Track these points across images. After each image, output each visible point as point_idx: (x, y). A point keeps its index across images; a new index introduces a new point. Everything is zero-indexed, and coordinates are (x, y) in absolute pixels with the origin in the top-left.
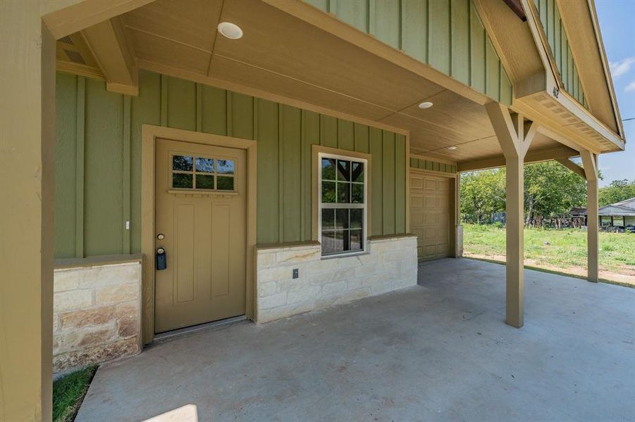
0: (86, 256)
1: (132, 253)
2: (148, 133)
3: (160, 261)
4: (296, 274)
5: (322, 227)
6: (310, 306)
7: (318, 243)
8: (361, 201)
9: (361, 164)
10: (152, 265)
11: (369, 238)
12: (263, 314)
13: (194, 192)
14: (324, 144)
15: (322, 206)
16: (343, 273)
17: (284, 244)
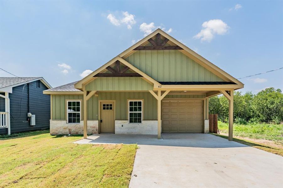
0: (93, 119)
1: (97, 119)
2: (99, 101)
3: (101, 121)
4: (122, 126)
5: (130, 117)
6: (126, 133)
7: (128, 120)
8: (141, 111)
9: (141, 102)
10: (100, 122)
11: (143, 120)
12: (116, 133)
13: (106, 110)
14: (130, 98)
15: (129, 112)
16: (134, 128)
17: (121, 120)
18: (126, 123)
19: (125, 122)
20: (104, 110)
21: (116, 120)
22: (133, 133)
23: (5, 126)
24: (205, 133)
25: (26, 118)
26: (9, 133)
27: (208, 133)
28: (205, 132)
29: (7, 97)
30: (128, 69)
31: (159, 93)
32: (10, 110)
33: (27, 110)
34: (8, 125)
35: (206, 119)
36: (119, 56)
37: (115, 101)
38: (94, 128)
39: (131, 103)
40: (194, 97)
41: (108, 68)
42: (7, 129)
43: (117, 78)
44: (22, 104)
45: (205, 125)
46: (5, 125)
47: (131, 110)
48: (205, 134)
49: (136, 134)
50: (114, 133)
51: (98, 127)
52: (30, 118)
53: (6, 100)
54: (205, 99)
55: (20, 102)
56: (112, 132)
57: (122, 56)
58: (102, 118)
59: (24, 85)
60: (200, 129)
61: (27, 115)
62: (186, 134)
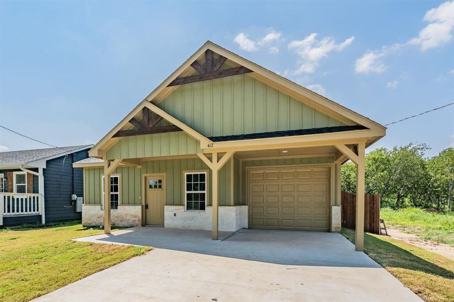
0: (135, 203)
1: (141, 204)
2: (144, 175)
3: (146, 207)
4: (175, 215)
5: (187, 200)
6: (180, 227)
7: (184, 205)
8: (204, 190)
9: (204, 174)
10: (144, 208)
11: (207, 206)
12: (166, 226)
13: (153, 189)
14: (188, 169)
15: (186, 192)
16: (193, 218)
17: (174, 205)
18: (181, 210)
19: (178, 208)
20: (151, 189)
21: (167, 205)
22: (190, 227)
23: (37, 213)
24: (334, 232)
25: (69, 202)
26: (44, 222)
27: (338, 232)
28: (333, 230)
29: (40, 174)
30: (160, 121)
31: (215, 158)
32: (45, 191)
33: (71, 190)
34: (42, 211)
35: (336, 205)
36: (146, 100)
37: (164, 174)
38: (135, 217)
39: (189, 177)
40: (310, 161)
41: (133, 120)
42: (41, 216)
43: (147, 136)
44: (62, 183)
45: (333, 217)
46: (38, 211)
47: (189, 188)
48: (334, 234)
49: (196, 229)
50: (163, 225)
51: (141, 215)
52: (75, 201)
53: (39, 177)
54: (333, 165)
55: (59, 180)
56: (160, 224)
57: (150, 99)
58: (148, 202)
59: (64, 156)
60: (323, 223)
61: (71, 198)
62: (295, 232)
